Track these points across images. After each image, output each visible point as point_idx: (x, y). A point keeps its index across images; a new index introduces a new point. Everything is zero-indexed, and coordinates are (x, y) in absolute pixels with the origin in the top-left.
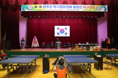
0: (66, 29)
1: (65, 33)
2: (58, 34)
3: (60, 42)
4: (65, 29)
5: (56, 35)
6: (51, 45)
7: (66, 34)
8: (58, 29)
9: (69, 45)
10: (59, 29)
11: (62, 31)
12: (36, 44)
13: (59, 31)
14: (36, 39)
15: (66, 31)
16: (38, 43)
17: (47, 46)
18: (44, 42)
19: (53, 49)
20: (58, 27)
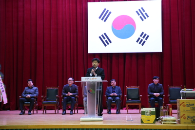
0: (143, 15)
1: (137, 35)
2: (105, 40)
4: (136, 18)
5: (95, 46)
7: (141, 42)
8: (105, 16)
10: (111, 19)
11: (124, 26)
13: (107, 27)
16: (1, 86)
17: (47, 97)
18: (31, 82)
19: (72, 114)
20: (105, 9)
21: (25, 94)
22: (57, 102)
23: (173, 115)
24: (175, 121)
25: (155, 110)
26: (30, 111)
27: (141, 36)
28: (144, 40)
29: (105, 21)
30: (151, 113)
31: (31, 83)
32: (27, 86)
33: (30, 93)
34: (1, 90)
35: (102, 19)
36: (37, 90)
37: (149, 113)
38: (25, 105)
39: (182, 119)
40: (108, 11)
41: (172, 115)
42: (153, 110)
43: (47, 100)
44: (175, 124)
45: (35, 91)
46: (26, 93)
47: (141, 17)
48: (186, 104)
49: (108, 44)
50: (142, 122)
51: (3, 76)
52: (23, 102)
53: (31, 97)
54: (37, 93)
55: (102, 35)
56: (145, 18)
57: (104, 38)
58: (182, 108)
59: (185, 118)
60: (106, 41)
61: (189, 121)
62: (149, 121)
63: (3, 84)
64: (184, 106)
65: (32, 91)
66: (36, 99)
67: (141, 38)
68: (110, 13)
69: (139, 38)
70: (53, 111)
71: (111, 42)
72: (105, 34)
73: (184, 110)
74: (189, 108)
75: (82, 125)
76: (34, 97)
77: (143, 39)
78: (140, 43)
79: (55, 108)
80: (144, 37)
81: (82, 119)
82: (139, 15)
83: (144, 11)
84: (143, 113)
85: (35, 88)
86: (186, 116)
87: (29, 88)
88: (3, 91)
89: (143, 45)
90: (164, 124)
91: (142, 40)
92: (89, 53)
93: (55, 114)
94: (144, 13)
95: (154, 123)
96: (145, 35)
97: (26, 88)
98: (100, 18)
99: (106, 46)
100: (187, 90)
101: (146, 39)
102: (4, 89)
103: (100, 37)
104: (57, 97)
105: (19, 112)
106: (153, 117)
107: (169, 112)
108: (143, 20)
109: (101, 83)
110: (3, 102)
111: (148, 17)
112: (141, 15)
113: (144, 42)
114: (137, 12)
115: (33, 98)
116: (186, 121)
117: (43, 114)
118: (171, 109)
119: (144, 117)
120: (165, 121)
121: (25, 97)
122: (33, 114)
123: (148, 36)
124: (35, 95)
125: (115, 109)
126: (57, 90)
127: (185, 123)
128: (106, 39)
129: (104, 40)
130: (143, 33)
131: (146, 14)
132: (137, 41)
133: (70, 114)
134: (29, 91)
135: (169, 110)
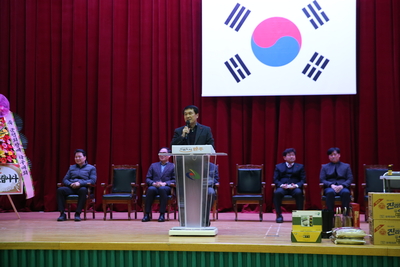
0: (318, 18)
2: (237, 68)
3: (208, 150)
5: (216, 83)
6: (154, 177)
7: (312, 73)
8: (236, 18)
9: (335, 178)
11: (276, 40)
12: (8, 171)
14: (9, 117)
15: (312, 41)
16: (22, 162)
17: (115, 186)
18: (81, 154)
19: (163, 220)
20: (238, 5)
21: (69, 179)
22: (134, 197)
23: (361, 225)
24: (362, 238)
25: (320, 216)
26: (78, 214)
27: (312, 60)
28: (318, 68)
29: (237, 29)
30: (314, 221)
31: (81, 157)
32: (74, 162)
33: (79, 178)
34: (22, 171)
35: (232, 26)
36: (94, 172)
37: (308, 222)
38: (69, 201)
39: (377, 234)
40: (243, 8)
41: (358, 227)
42: (317, 214)
43: (114, 192)
44: (362, 244)
45: (90, 173)
46: (72, 178)
47: (312, 21)
48: (385, 202)
49: (243, 77)
50: (293, 239)
51: (26, 142)
52: (65, 195)
53: (81, 186)
54: (94, 177)
55: (232, 60)
56: (322, 23)
57: (236, 66)
58: (376, 212)
59: (383, 233)
60: (239, 71)
61: (393, 238)
62: (308, 237)
63: (25, 159)
64: (382, 207)
65: (83, 172)
66: (92, 189)
67: (313, 65)
68: (249, 12)
69: (308, 66)
70: (125, 215)
71: (249, 73)
72: (237, 56)
73: (382, 216)
74: (392, 212)
75: (169, 245)
76: (87, 186)
77: (316, 66)
78: (310, 76)
79: (129, 208)
80: (317, 64)
81: (172, 232)
82: (308, 16)
83: (319, 8)
84: (297, 221)
85: (90, 167)
86: (386, 228)
87: (78, 166)
88: (26, 173)
89: (315, 79)
90: (338, 243)
91: (314, 69)
92: (203, 95)
93: (129, 220)
94: (319, 13)
95: (319, 241)
96: (322, 58)
97: (72, 167)
98: (227, 23)
99: (238, 80)
100: (394, 175)
101: (323, 67)
102: (28, 169)
103: (227, 63)
104: (133, 186)
105: (57, 215)
106: (318, 230)
107: (353, 220)
108: (316, 27)
109: (212, 157)
110: (25, 194)
111: (327, 20)
112: (312, 17)
113: (319, 73)
114: (304, 10)
115: (84, 188)
116: (386, 238)
117: (105, 219)
118: (357, 213)
119: (298, 230)
120: (341, 238)
121: (69, 186)
122: (85, 219)
123: (327, 61)
124: (89, 182)
125: (256, 212)
126: (133, 172)
127: (383, 243)
128: (240, 67)
129: (235, 70)
130: (316, 54)
131: (323, 14)
132: (304, 72)
133: (158, 221)
134: (77, 172)
135: (353, 215)
